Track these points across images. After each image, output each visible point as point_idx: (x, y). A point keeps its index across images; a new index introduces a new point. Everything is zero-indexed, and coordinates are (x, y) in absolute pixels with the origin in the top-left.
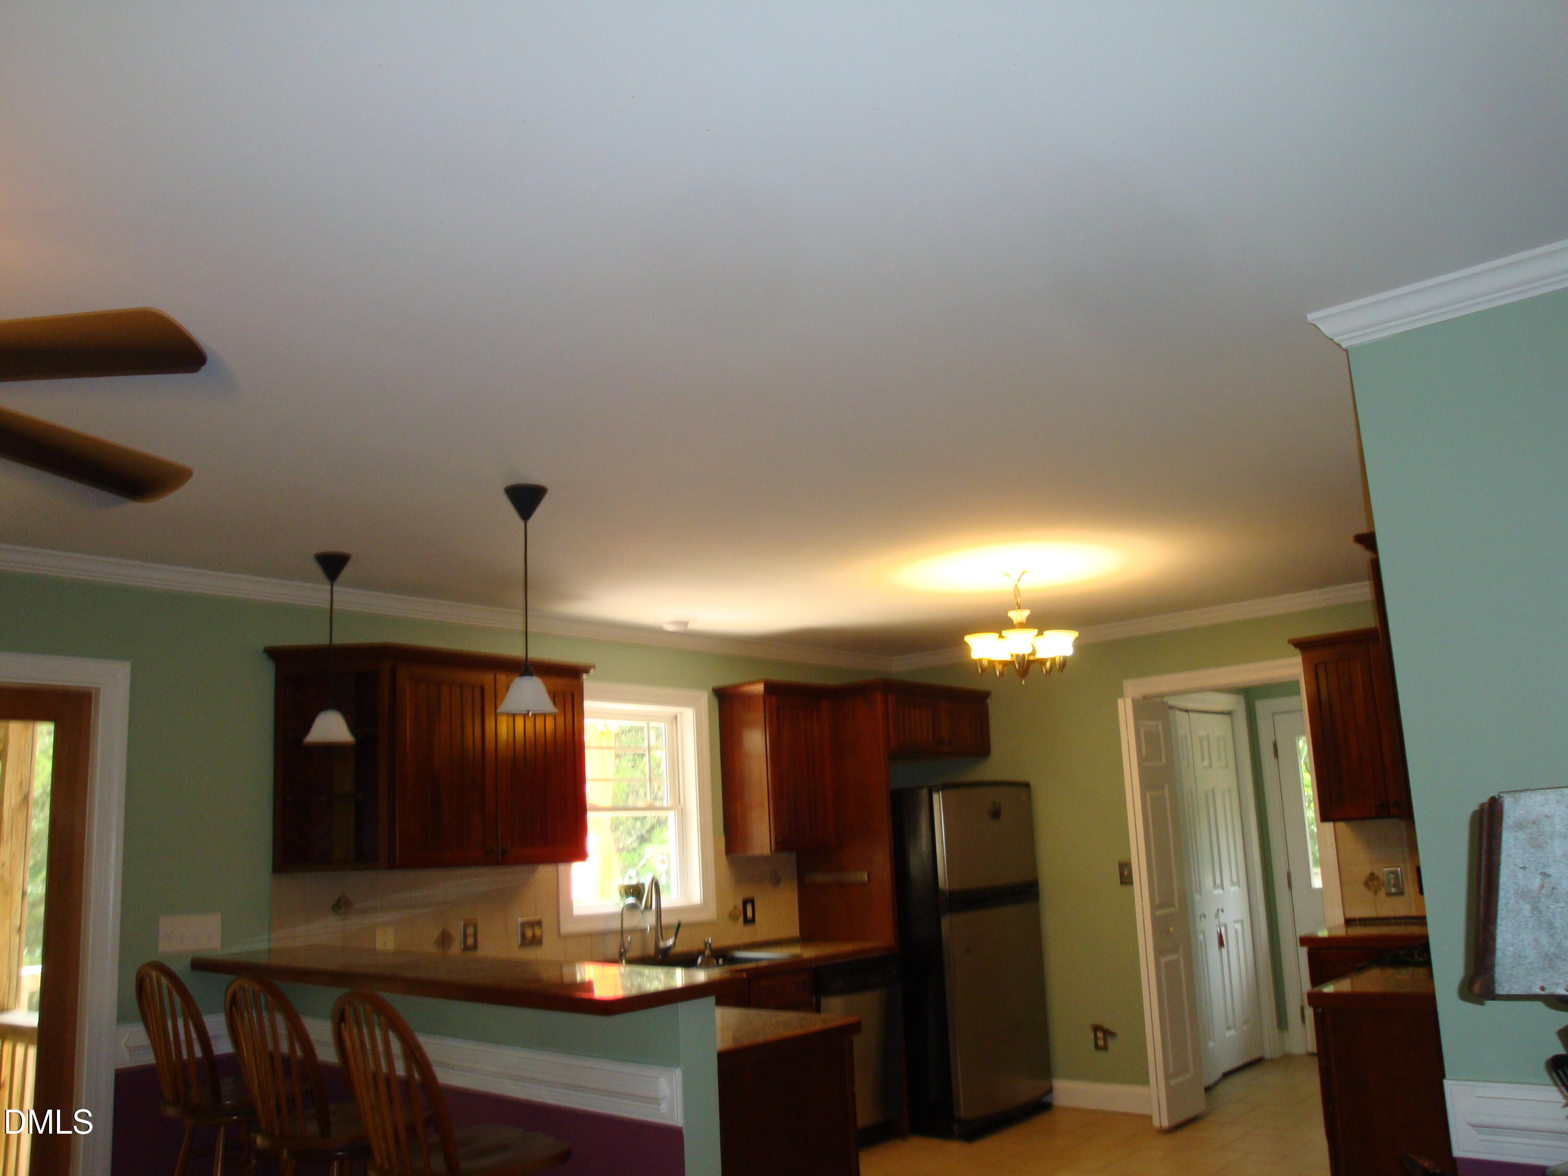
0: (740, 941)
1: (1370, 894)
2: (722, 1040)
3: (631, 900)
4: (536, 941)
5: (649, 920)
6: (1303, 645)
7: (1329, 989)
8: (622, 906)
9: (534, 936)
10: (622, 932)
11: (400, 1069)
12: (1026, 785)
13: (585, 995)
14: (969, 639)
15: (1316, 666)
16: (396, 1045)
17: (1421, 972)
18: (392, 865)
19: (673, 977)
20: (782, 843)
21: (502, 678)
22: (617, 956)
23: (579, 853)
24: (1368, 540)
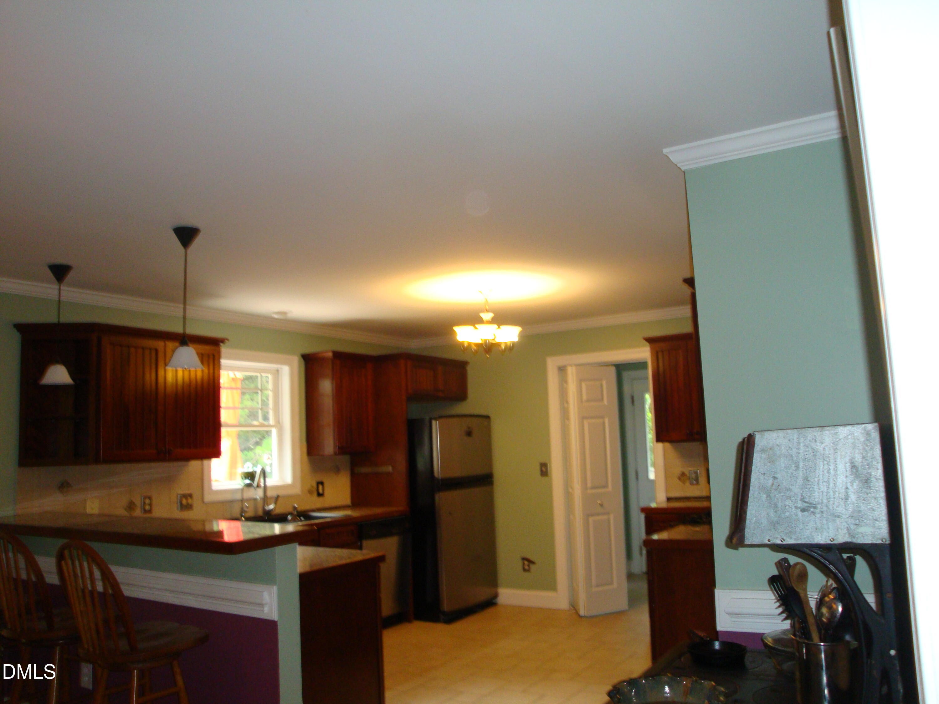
0: (313, 507)
1: (681, 483)
2: (301, 567)
3: (248, 481)
4: (189, 507)
5: (259, 494)
6: (651, 341)
7: (655, 537)
8: (243, 485)
9: (188, 504)
10: (242, 501)
11: (100, 587)
12: (488, 417)
13: (219, 540)
14: (456, 329)
15: (657, 353)
16: (97, 574)
17: (706, 527)
18: (97, 461)
19: (273, 528)
20: (341, 450)
21: (170, 345)
22: (238, 516)
23: (217, 453)
24: (690, 282)
